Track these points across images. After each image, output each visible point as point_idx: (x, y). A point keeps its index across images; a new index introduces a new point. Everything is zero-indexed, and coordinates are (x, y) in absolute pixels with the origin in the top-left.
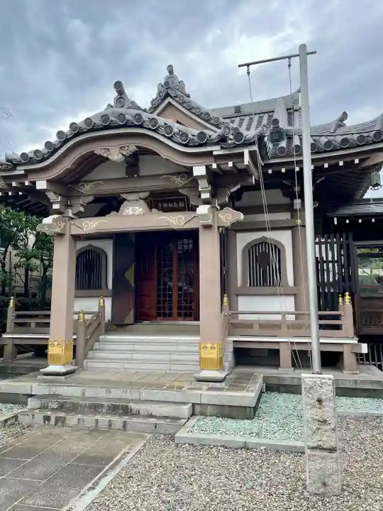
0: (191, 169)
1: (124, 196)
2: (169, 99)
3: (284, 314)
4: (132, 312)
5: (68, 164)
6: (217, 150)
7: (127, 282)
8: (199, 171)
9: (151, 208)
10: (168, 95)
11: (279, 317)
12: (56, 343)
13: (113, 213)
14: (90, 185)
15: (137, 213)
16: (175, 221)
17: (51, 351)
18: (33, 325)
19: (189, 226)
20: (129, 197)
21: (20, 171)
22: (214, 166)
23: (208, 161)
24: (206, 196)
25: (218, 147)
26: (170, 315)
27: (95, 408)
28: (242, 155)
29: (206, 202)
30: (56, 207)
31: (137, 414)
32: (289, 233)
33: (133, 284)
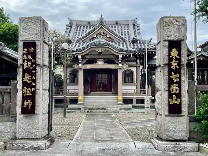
0: (118, 56)
1: (98, 59)
2: (101, 26)
3: (134, 90)
6: (125, 53)
7: (88, 81)
8: (120, 56)
9: (105, 63)
10: (101, 24)
11: (133, 91)
12: (80, 97)
13: (95, 63)
14: (89, 56)
15: (101, 64)
16: (112, 66)
17: (79, 98)
18: (61, 93)
19: (115, 68)
20: (99, 60)
21: (75, 53)
22: (124, 56)
23: (123, 55)
24: (120, 61)
25: (125, 52)
27: (98, 109)
28: (131, 54)
29: (120, 63)
30: (80, 61)
31: (108, 110)
32: (135, 68)
33: (90, 82)
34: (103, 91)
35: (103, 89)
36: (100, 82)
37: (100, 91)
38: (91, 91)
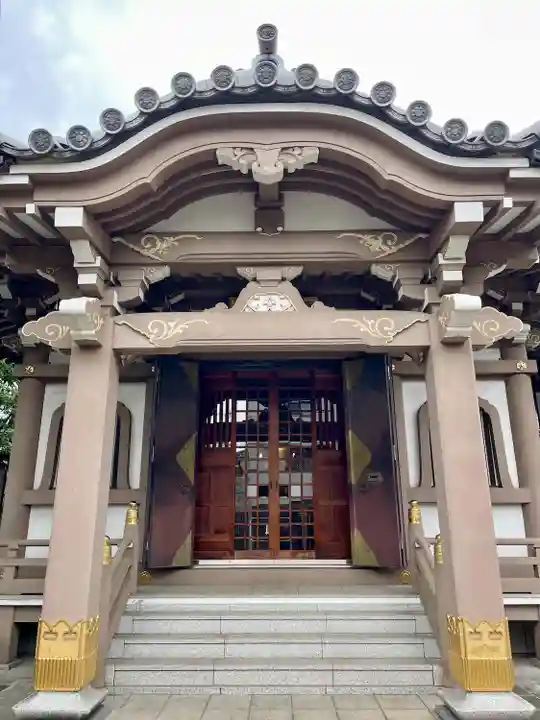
1: (246, 272)
4: (189, 540)
5: (147, 173)
6: (519, 168)
7: (181, 472)
8: (469, 212)
12: (62, 629)
13: (221, 306)
14: (169, 241)
15: (277, 308)
16: (371, 329)
19: (404, 341)
20: (263, 274)
21: (18, 176)
22: (508, 203)
23: (493, 192)
24: (453, 275)
25: (525, 162)
26: (264, 546)
32: (501, 385)
33: (191, 474)
34: (284, 546)
35: (284, 532)
36: (264, 480)
37: (262, 547)
38: (201, 550)
